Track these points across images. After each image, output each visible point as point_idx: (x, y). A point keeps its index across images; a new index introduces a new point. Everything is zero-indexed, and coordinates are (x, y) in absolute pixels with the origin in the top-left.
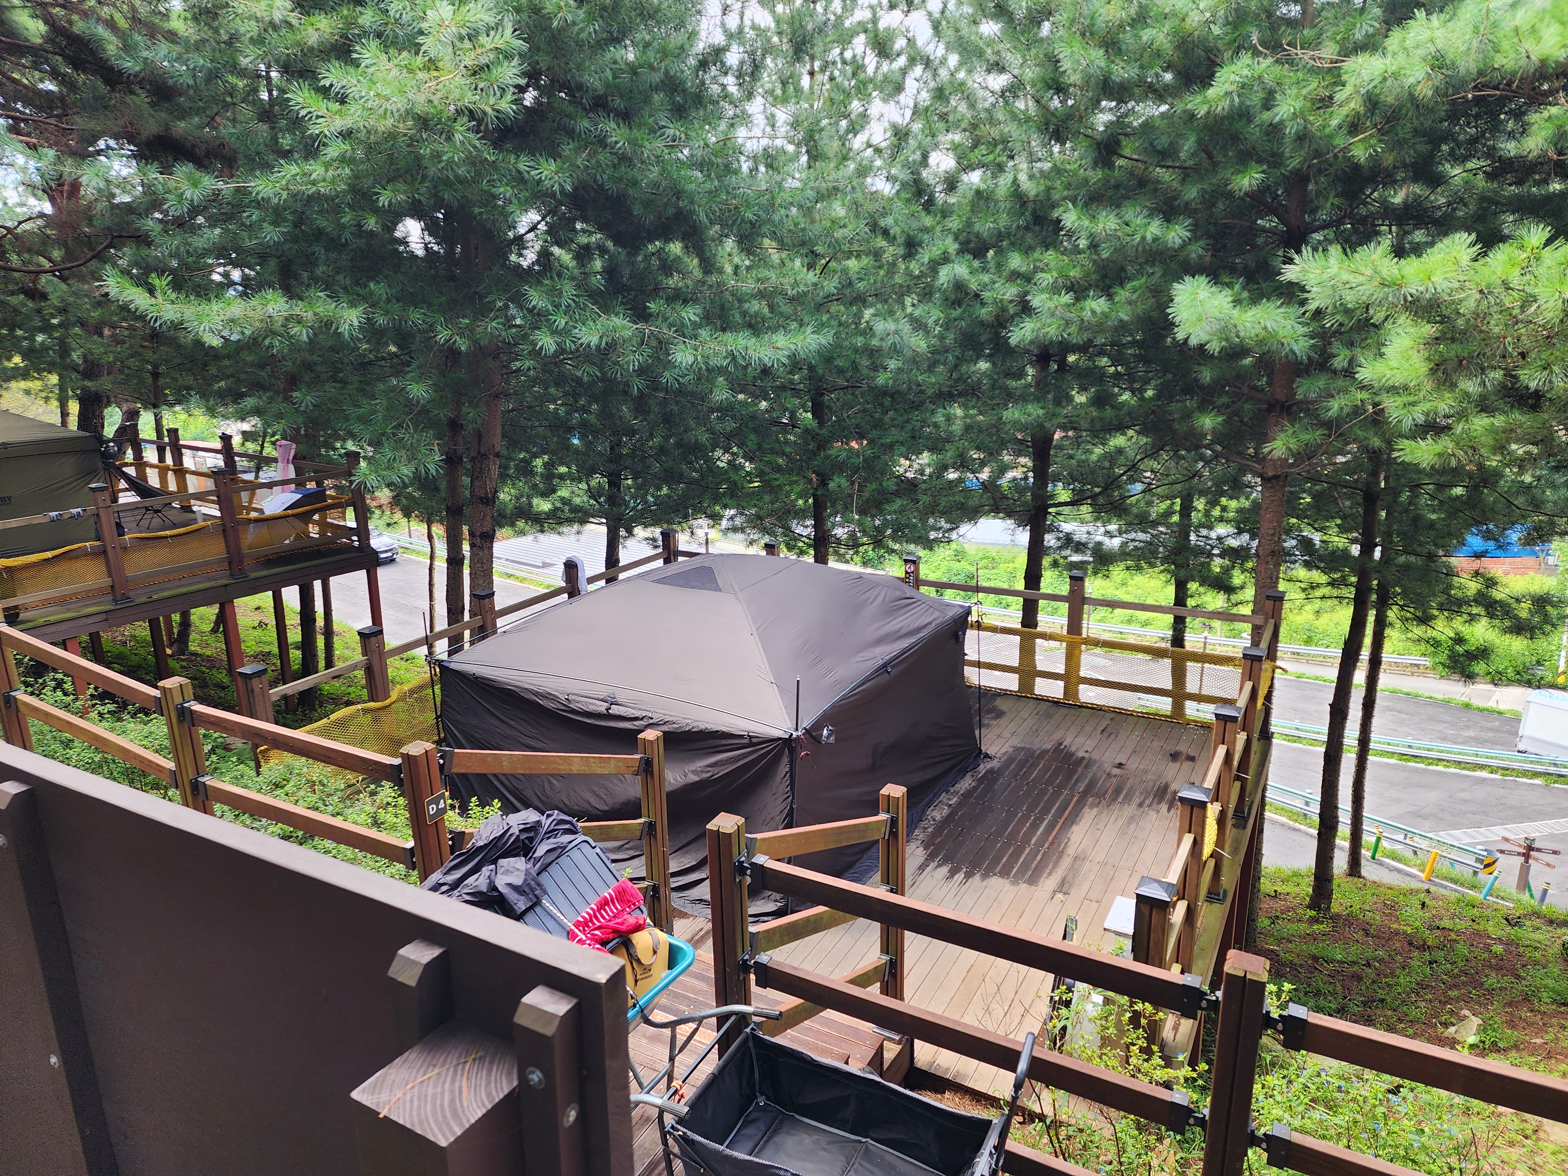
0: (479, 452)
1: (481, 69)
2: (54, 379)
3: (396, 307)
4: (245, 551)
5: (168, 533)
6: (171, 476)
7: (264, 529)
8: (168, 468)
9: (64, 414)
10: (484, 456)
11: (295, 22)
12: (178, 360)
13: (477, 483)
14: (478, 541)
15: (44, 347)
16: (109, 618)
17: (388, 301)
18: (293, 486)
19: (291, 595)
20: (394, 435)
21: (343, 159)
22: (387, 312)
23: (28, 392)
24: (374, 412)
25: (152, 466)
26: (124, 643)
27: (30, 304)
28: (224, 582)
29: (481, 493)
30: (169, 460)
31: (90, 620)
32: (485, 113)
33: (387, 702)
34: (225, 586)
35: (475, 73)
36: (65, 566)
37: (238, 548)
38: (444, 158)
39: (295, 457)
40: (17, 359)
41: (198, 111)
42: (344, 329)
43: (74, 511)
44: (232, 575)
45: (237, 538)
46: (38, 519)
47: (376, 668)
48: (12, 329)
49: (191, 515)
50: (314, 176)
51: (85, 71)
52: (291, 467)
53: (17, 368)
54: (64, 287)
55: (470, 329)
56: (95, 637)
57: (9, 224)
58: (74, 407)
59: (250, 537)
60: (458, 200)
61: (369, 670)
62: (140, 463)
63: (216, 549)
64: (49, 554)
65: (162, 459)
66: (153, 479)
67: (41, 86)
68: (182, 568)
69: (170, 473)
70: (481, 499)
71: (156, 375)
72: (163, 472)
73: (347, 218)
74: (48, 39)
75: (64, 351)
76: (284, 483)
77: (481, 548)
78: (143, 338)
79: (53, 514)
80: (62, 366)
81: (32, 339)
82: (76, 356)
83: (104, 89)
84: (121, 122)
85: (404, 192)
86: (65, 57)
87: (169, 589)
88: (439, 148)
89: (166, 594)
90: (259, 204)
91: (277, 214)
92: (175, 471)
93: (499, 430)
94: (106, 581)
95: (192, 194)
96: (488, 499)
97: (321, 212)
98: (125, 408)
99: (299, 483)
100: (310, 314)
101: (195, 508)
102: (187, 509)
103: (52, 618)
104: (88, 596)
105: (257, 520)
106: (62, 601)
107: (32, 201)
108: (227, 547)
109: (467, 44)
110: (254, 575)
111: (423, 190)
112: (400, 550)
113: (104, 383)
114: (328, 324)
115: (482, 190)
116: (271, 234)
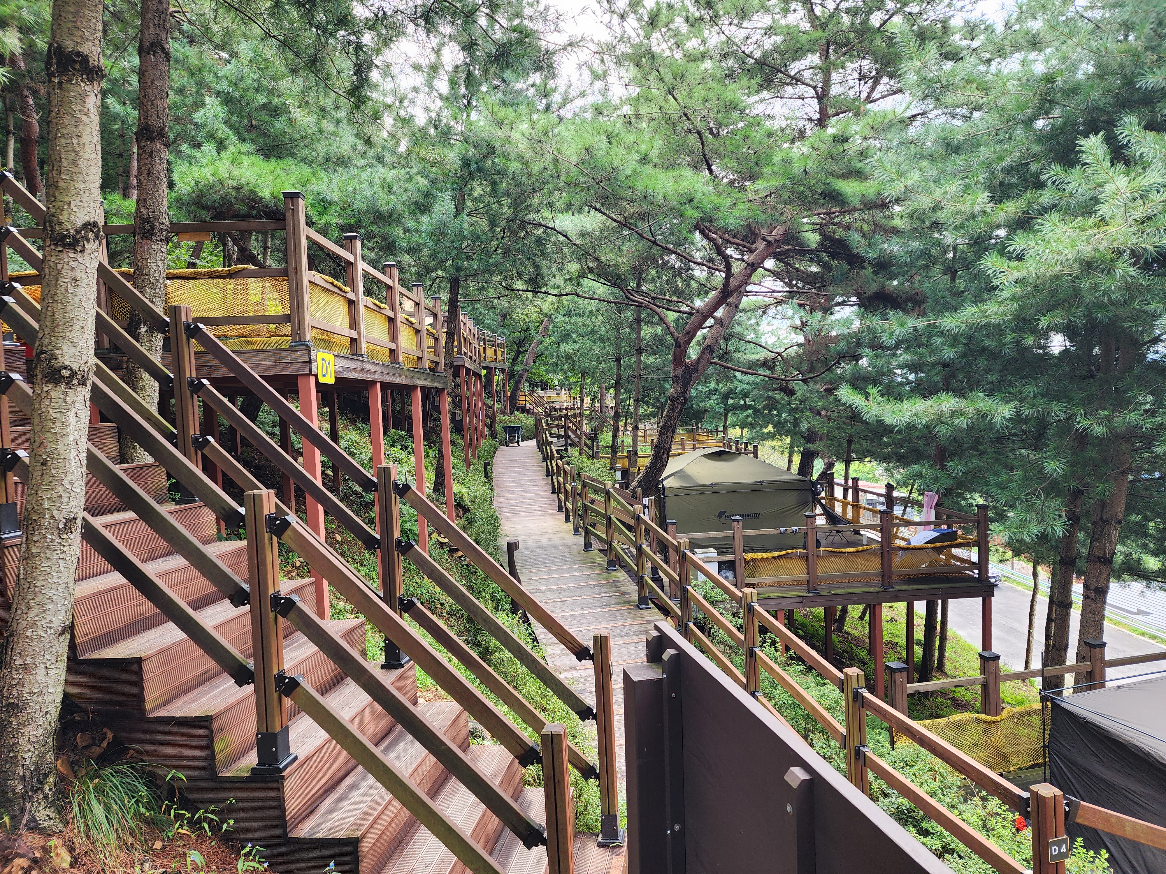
0: (1101, 518)
1: (1149, 218)
2: (788, 440)
3: (1041, 402)
4: (894, 570)
5: (847, 550)
6: (850, 509)
7: (908, 555)
8: (848, 503)
9: (790, 462)
10: (1107, 522)
11: (988, 210)
12: (865, 433)
13: (1096, 544)
14: (1092, 594)
15: (786, 421)
16: (803, 601)
17: (1035, 396)
18: (932, 527)
19: (920, 607)
20: (1027, 500)
21: (1013, 298)
22: (1033, 406)
23: (773, 448)
24: (1011, 481)
25: (839, 501)
26: (805, 616)
27: (786, 398)
28: (877, 589)
29: (1100, 553)
30: (850, 498)
31: (792, 601)
32: (1145, 250)
33: (998, 718)
34: (878, 592)
35: (1143, 223)
36: (783, 561)
37: (890, 566)
38: (1102, 288)
39: (936, 505)
40: (770, 428)
41: (903, 274)
42: (997, 420)
43: (794, 528)
44: (883, 586)
45: (890, 559)
46: (774, 531)
47: (991, 686)
48: (770, 411)
49: (859, 537)
50: (989, 312)
51: (837, 259)
52: (933, 512)
53: (769, 433)
54: (805, 387)
55: (1109, 419)
56: (791, 612)
57: (780, 350)
58: (797, 459)
59: (898, 560)
60: (1109, 318)
61: (985, 687)
62: (832, 498)
63: (874, 566)
64: (776, 554)
65: (845, 497)
66: (838, 509)
67: (809, 269)
68: (851, 576)
69: (849, 507)
70: (1099, 558)
71: (850, 442)
72: (845, 505)
73: (1009, 338)
74: (821, 244)
75: (796, 423)
76: (928, 523)
77: (1095, 601)
78: (847, 418)
79: (782, 529)
80: (794, 433)
81: (780, 416)
82: (804, 426)
83: (847, 268)
84: (855, 287)
85: (1062, 317)
86: (827, 252)
87: (841, 588)
88: (1099, 281)
89: (839, 591)
90: (942, 334)
91: (954, 339)
92: (853, 506)
93: (1123, 501)
94: (805, 576)
95: (900, 332)
96: (1105, 559)
97: (987, 336)
98: (827, 460)
99: (937, 524)
100: (972, 408)
101: (862, 532)
102: (857, 532)
103: (772, 595)
104: (795, 584)
105: (905, 549)
106: (779, 585)
107: (793, 335)
108: (882, 565)
109: (1139, 202)
110: (898, 588)
111: (1078, 314)
112: (1003, 579)
113: (818, 446)
114: (984, 415)
115: (1134, 309)
116: (949, 353)
